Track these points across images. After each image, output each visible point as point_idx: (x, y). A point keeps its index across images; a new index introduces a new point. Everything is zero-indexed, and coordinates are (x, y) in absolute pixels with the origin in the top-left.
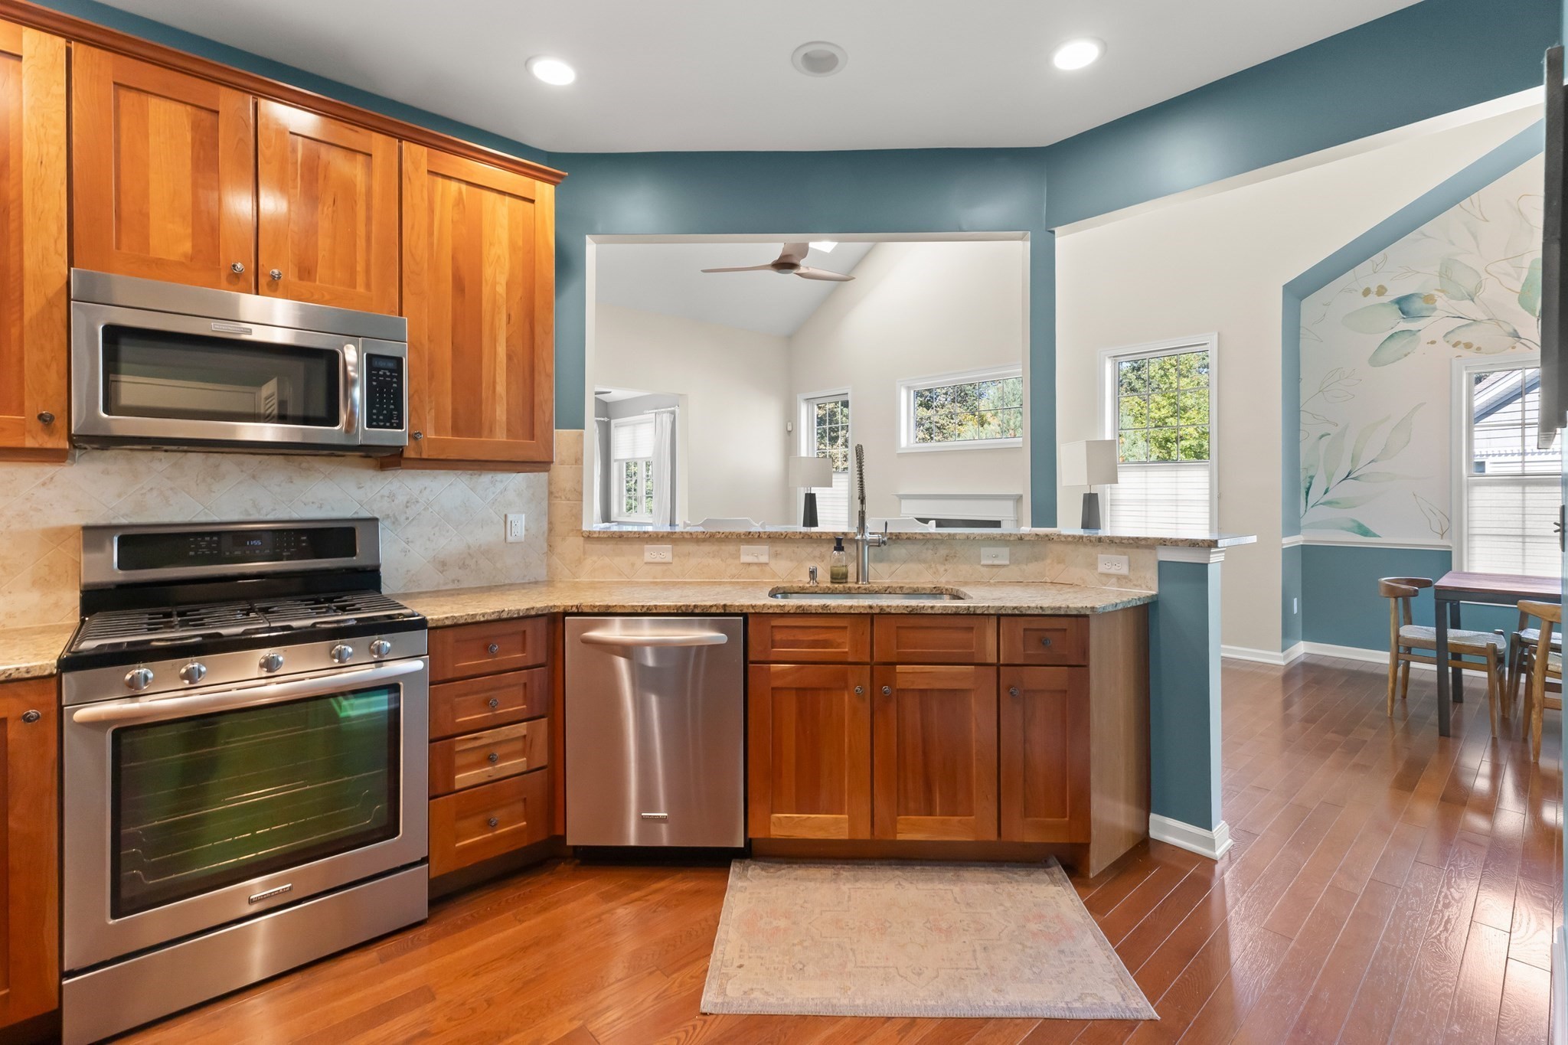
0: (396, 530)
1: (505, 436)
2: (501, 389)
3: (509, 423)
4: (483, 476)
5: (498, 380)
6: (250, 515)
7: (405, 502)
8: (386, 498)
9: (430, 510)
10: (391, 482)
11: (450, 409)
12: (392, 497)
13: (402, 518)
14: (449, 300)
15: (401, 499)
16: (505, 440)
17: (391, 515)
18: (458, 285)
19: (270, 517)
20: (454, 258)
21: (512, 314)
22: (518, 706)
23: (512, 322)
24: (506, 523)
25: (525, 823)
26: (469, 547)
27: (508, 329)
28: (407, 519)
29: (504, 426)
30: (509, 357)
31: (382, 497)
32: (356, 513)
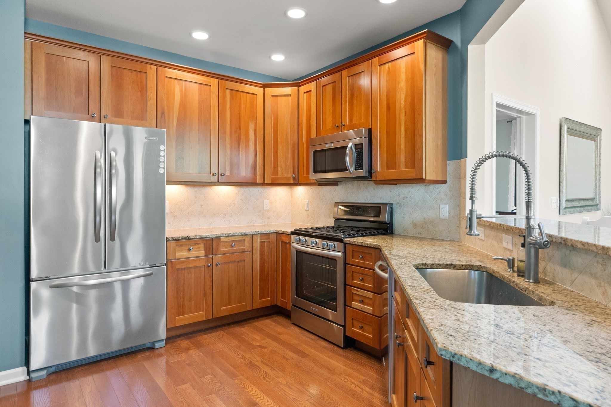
0: (400, 209)
1: (404, 168)
2: (403, 147)
3: (405, 162)
4: (430, 186)
5: (401, 143)
6: (365, 201)
7: (403, 197)
8: (398, 196)
9: (411, 201)
10: (399, 190)
11: (386, 159)
12: (399, 195)
13: (402, 204)
14: (385, 114)
15: (402, 196)
16: (404, 170)
17: (399, 203)
18: (388, 108)
19: (370, 202)
20: (387, 96)
21: (407, 111)
22: (370, 285)
23: (407, 115)
24: (439, 208)
25: (372, 336)
26: (425, 219)
27: (405, 118)
28: (404, 204)
29: (404, 163)
30: (406, 131)
31: (396, 195)
32: (390, 201)
